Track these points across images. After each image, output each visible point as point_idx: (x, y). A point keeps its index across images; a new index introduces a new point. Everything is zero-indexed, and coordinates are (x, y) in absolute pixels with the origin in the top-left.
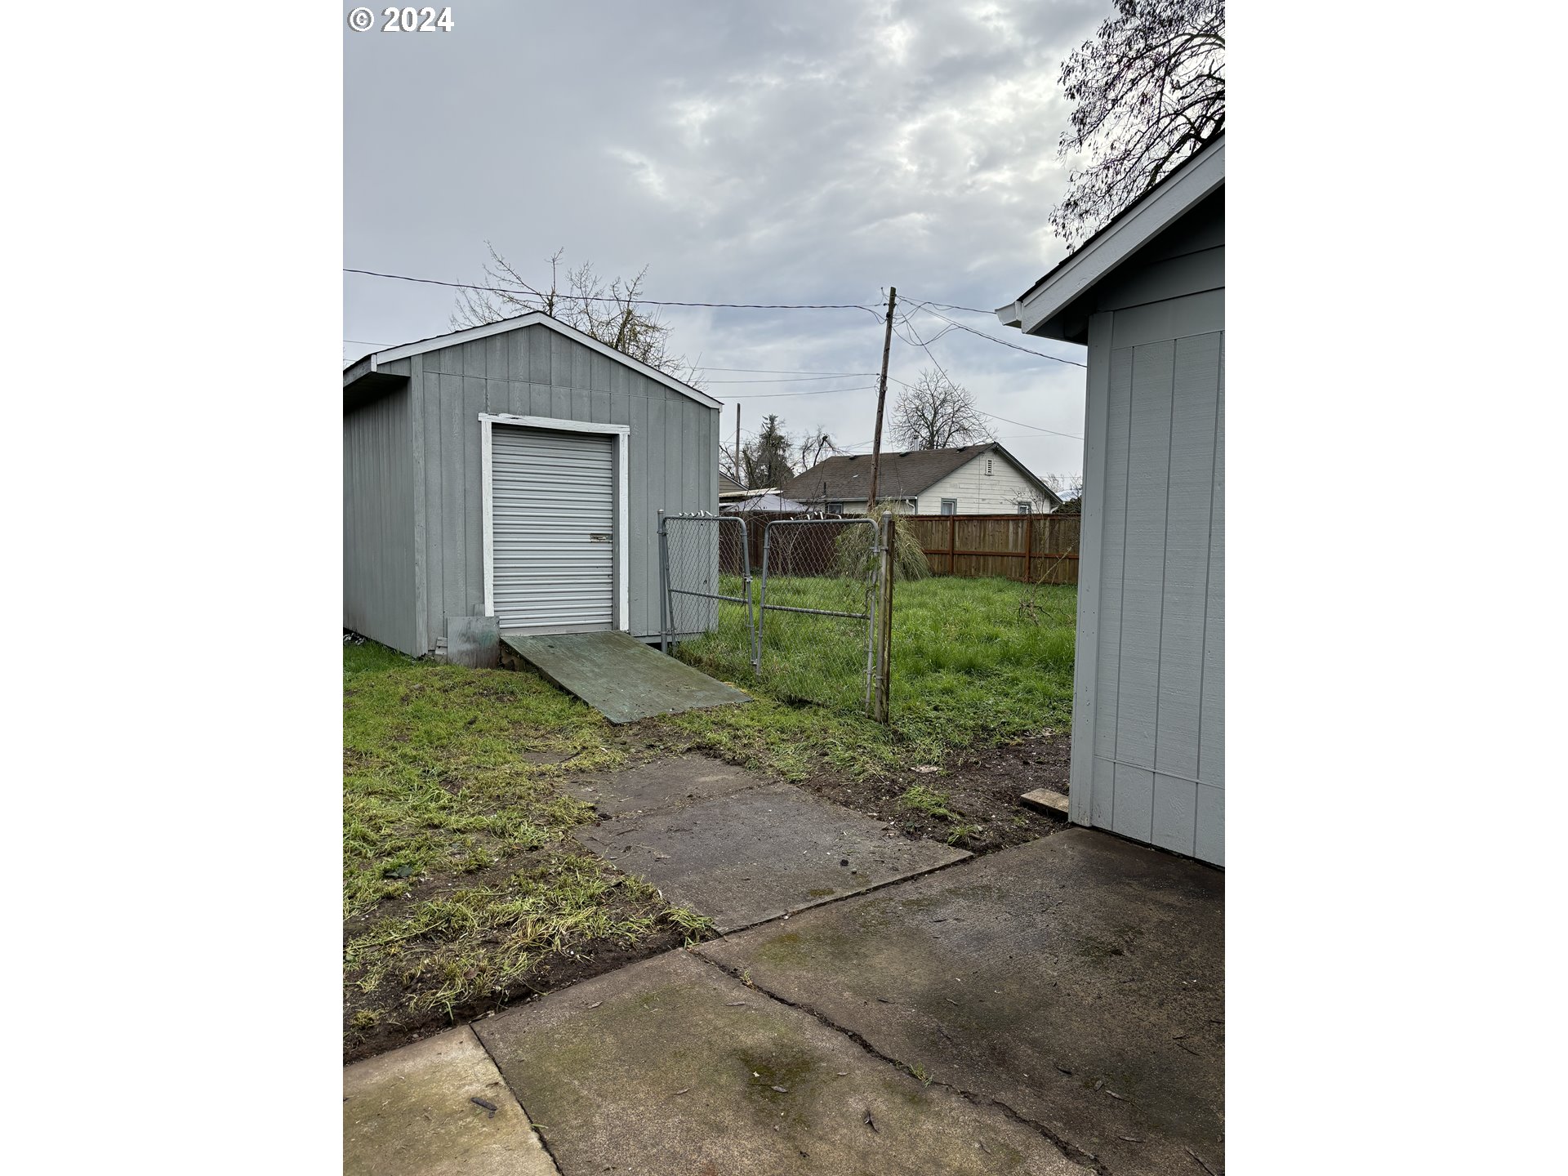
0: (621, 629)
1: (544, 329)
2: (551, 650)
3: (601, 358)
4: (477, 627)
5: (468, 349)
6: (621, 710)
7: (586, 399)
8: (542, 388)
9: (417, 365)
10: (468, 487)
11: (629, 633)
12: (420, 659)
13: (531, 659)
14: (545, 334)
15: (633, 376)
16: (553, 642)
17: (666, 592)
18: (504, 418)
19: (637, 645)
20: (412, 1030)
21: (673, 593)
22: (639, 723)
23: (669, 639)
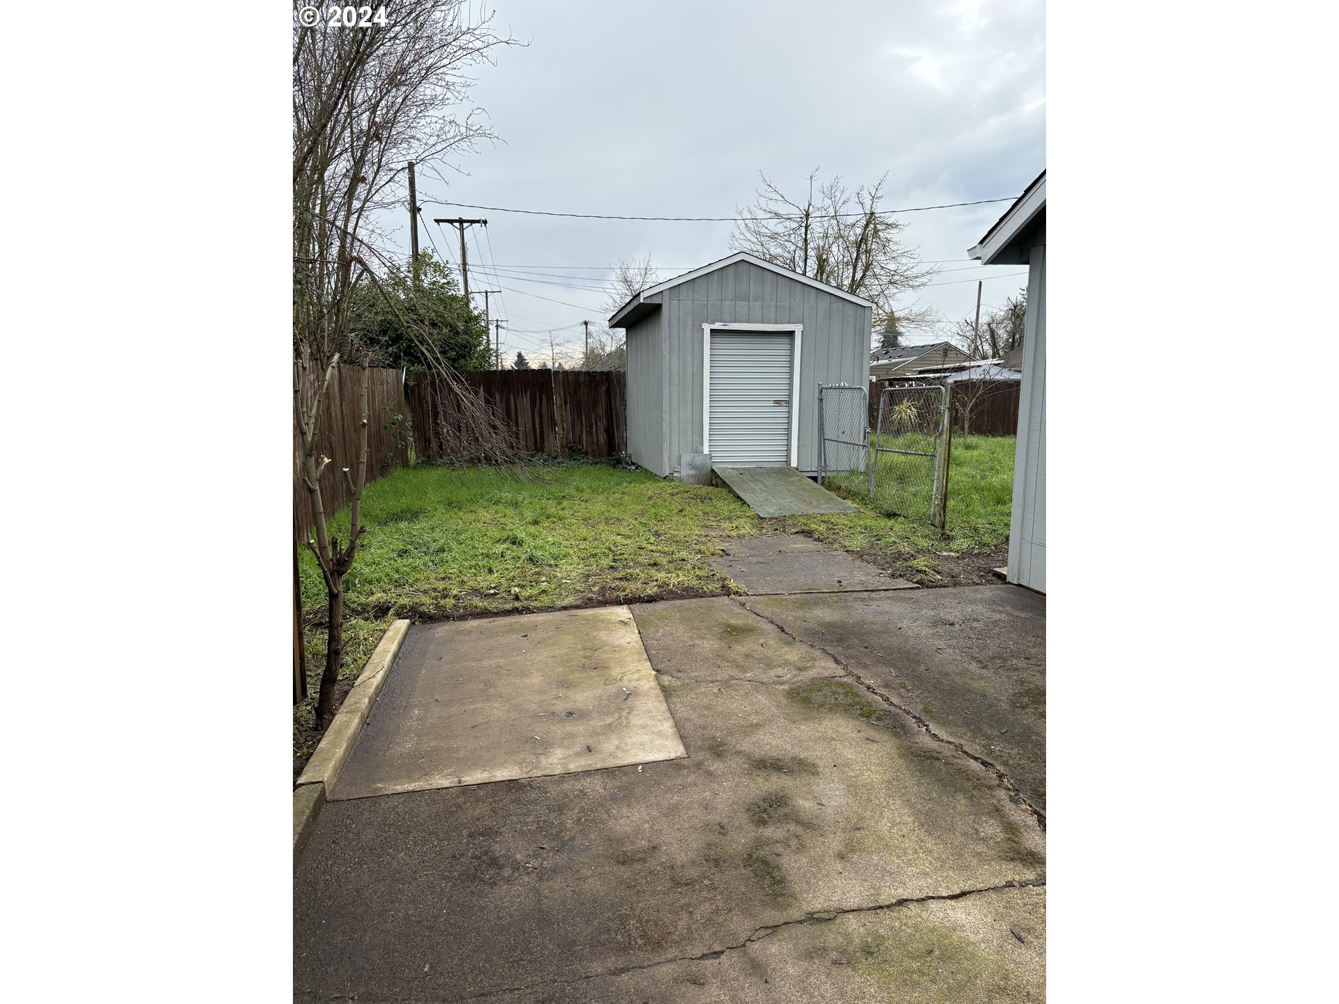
0: (792, 465)
1: (745, 263)
2: (740, 476)
3: (784, 278)
4: (699, 460)
5: (696, 281)
6: (768, 510)
7: (773, 308)
8: (743, 303)
9: (666, 295)
10: (695, 372)
11: (797, 469)
12: (665, 478)
13: (725, 480)
14: (747, 266)
15: (806, 288)
16: (742, 472)
17: (822, 440)
18: (718, 326)
19: (798, 475)
20: (607, 603)
21: (827, 442)
22: (776, 518)
23: (823, 474)
